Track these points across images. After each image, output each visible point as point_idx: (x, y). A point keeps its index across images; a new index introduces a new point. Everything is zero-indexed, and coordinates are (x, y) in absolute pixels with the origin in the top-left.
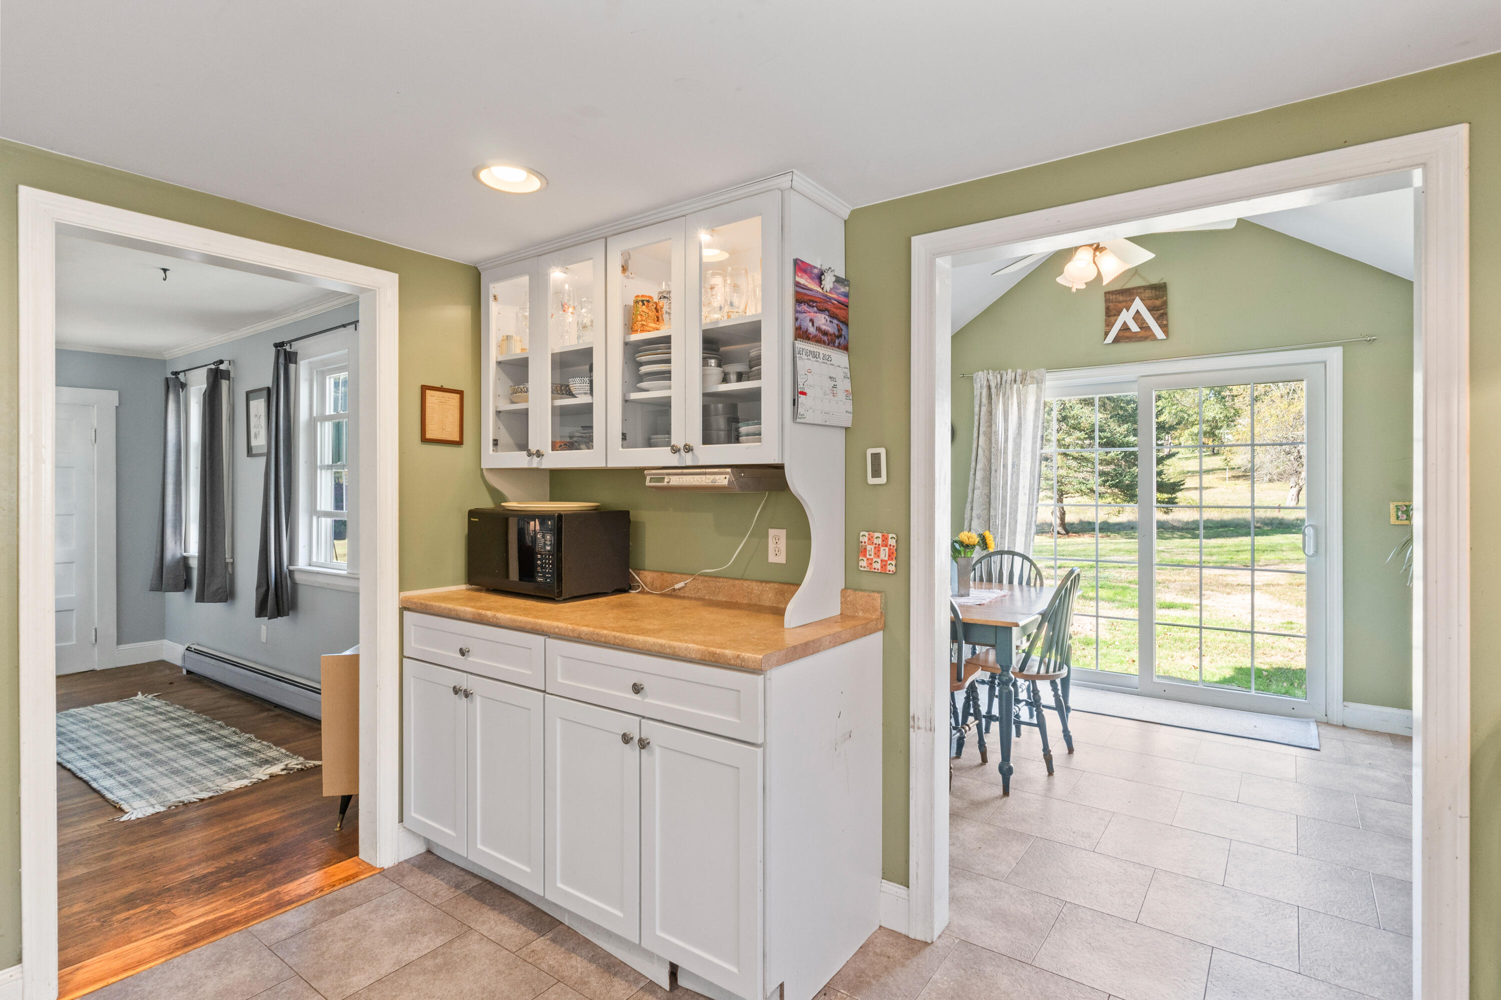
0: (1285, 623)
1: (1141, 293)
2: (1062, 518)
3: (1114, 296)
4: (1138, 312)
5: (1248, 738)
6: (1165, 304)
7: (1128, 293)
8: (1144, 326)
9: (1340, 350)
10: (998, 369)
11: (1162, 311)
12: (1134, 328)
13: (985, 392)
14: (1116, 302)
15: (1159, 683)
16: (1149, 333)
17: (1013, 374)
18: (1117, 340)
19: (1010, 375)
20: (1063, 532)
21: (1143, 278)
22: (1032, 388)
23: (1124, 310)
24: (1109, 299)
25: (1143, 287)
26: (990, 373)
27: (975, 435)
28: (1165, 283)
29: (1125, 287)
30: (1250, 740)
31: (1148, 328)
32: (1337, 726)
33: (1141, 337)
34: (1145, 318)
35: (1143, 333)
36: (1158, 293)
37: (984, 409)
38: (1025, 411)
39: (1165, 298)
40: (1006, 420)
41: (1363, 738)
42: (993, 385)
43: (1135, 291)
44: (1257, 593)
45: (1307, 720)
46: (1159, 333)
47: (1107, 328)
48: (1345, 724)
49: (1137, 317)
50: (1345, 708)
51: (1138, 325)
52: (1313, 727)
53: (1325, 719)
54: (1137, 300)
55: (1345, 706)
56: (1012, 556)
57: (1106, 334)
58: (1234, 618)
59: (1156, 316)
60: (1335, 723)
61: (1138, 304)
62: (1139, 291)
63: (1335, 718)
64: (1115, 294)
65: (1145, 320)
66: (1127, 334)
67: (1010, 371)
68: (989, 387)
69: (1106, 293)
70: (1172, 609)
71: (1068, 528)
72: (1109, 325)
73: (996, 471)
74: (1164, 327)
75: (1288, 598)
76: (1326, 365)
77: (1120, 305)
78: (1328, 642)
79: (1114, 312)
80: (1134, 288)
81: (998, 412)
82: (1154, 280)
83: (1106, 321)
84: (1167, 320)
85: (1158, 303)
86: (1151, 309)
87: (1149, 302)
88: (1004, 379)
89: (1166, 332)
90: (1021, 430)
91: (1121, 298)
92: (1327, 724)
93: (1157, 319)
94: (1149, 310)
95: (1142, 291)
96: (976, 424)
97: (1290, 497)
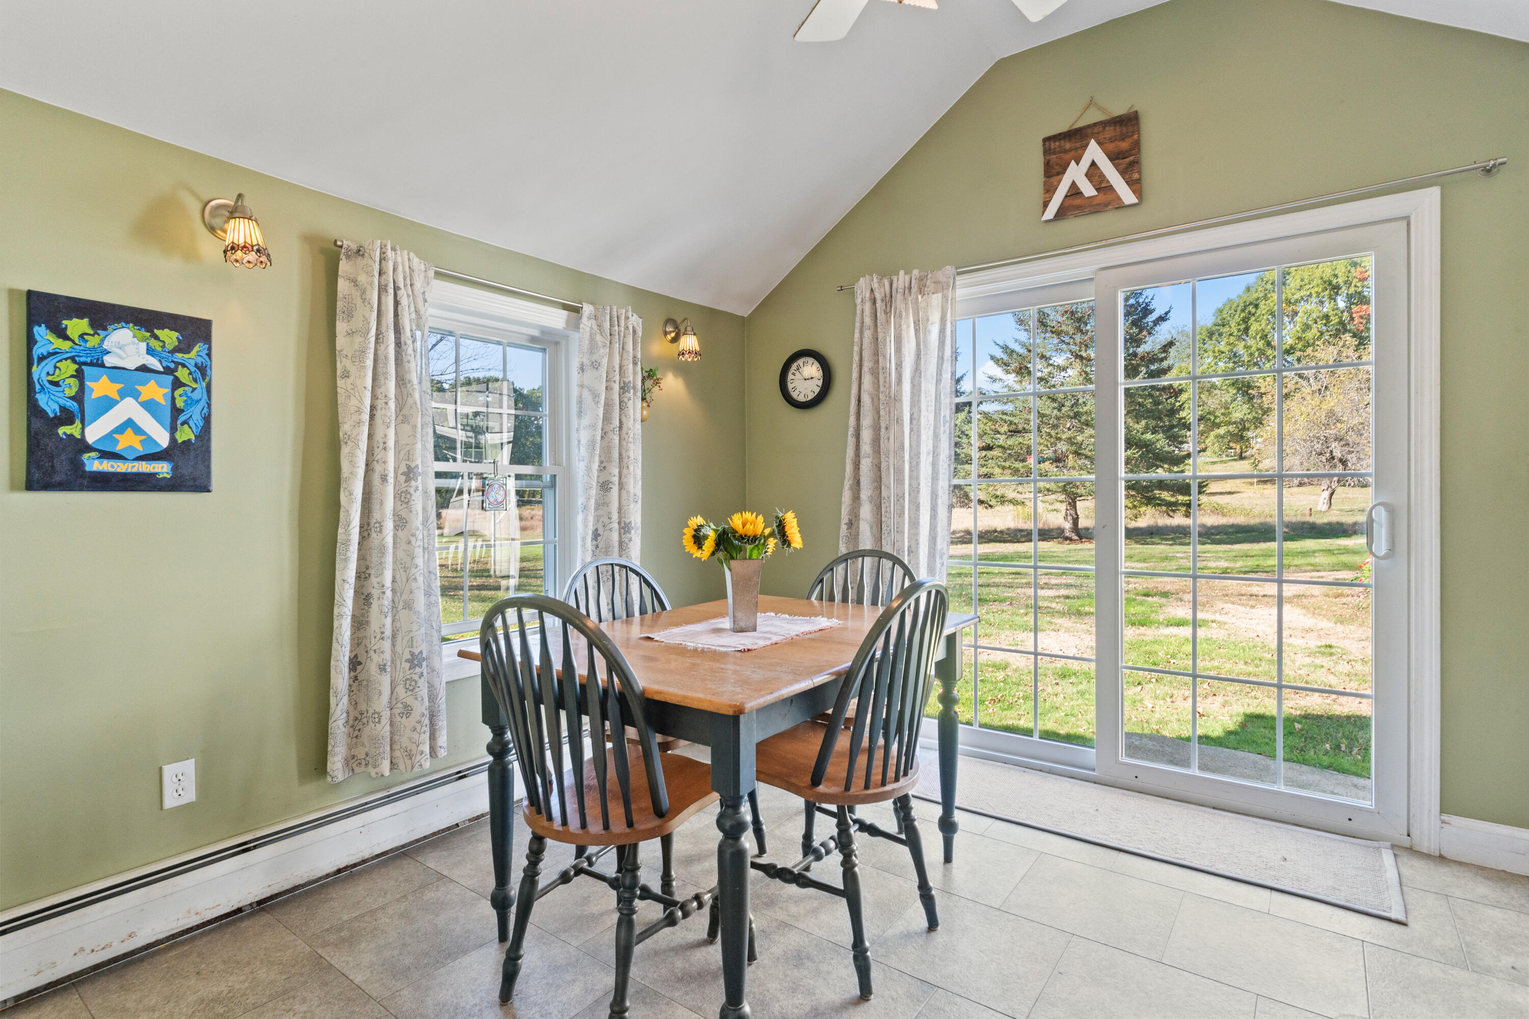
0: (1321, 647)
1: (1098, 133)
2: (1076, 521)
3: (1057, 144)
4: (1093, 164)
5: (1272, 889)
6: (1137, 145)
7: (1078, 136)
8: (1103, 185)
9: (1435, 192)
10: (888, 273)
11: (1132, 158)
12: (1088, 190)
13: (868, 307)
14: (1060, 152)
15: (1127, 764)
16: (1110, 197)
17: (907, 277)
18: (1061, 214)
19: (901, 280)
20: (1076, 538)
21: (1102, 110)
22: (936, 299)
23: (1073, 162)
24: (1050, 149)
25: (1101, 122)
26: (875, 280)
27: (855, 375)
28: (1136, 112)
29: (1075, 127)
30: (1274, 894)
31: (1110, 188)
32: (1428, 856)
33: (1099, 205)
34: (1105, 173)
35: (1103, 198)
36: (1124, 129)
37: (868, 334)
38: (925, 335)
39: (1135, 137)
40: (899, 350)
41: (1482, 889)
42: (878, 296)
43: (1089, 131)
44: (1286, 608)
45: (1376, 844)
46: (1127, 196)
47: (1047, 195)
48: (1444, 853)
49: (1093, 172)
50: (1444, 825)
51: (1094, 186)
52: (1388, 857)
53: (1406, 841)
54: (1093, 144)
55: (1443, 822)
56: (877, 559)
57: (1046, 205)
58: (1257, 639)
59: (1122, 167)
60: (1425, 851)
61: (1094, 152)
62: (1096, 130)
63: (1427, 841)
64: (1060, 140)
65: (1104, 177)
66: (1077, 201)
67: (902, 273)
68: (874, 301)
69: (1046, 140)
70: (1181, 628)
71: (1082, 533)
72: (1050, 190)
73: (887, 428)
74: (1135, 185)
75: (1324, 612)
76: (1408, 224)
77: (1065, 157)
78: (1412, 707)
79: (1057, 169)
80: (1088, 127)
81: (888, 339)
82: (1119, 110)
83: (1045, 183)
84: (1140, 173)
85: (1124, 145)
86: (1114, 157)
87: (1111, 146)
88: (894, 286)
89: (1138, 193)
90: (920, 364)
91: (1068, 145)
92: (1411, 851)
93: (1123, 173)
94: (1111, 160)
95: (1101, 129)
96: (856, 358)
97: (1321, 500)
